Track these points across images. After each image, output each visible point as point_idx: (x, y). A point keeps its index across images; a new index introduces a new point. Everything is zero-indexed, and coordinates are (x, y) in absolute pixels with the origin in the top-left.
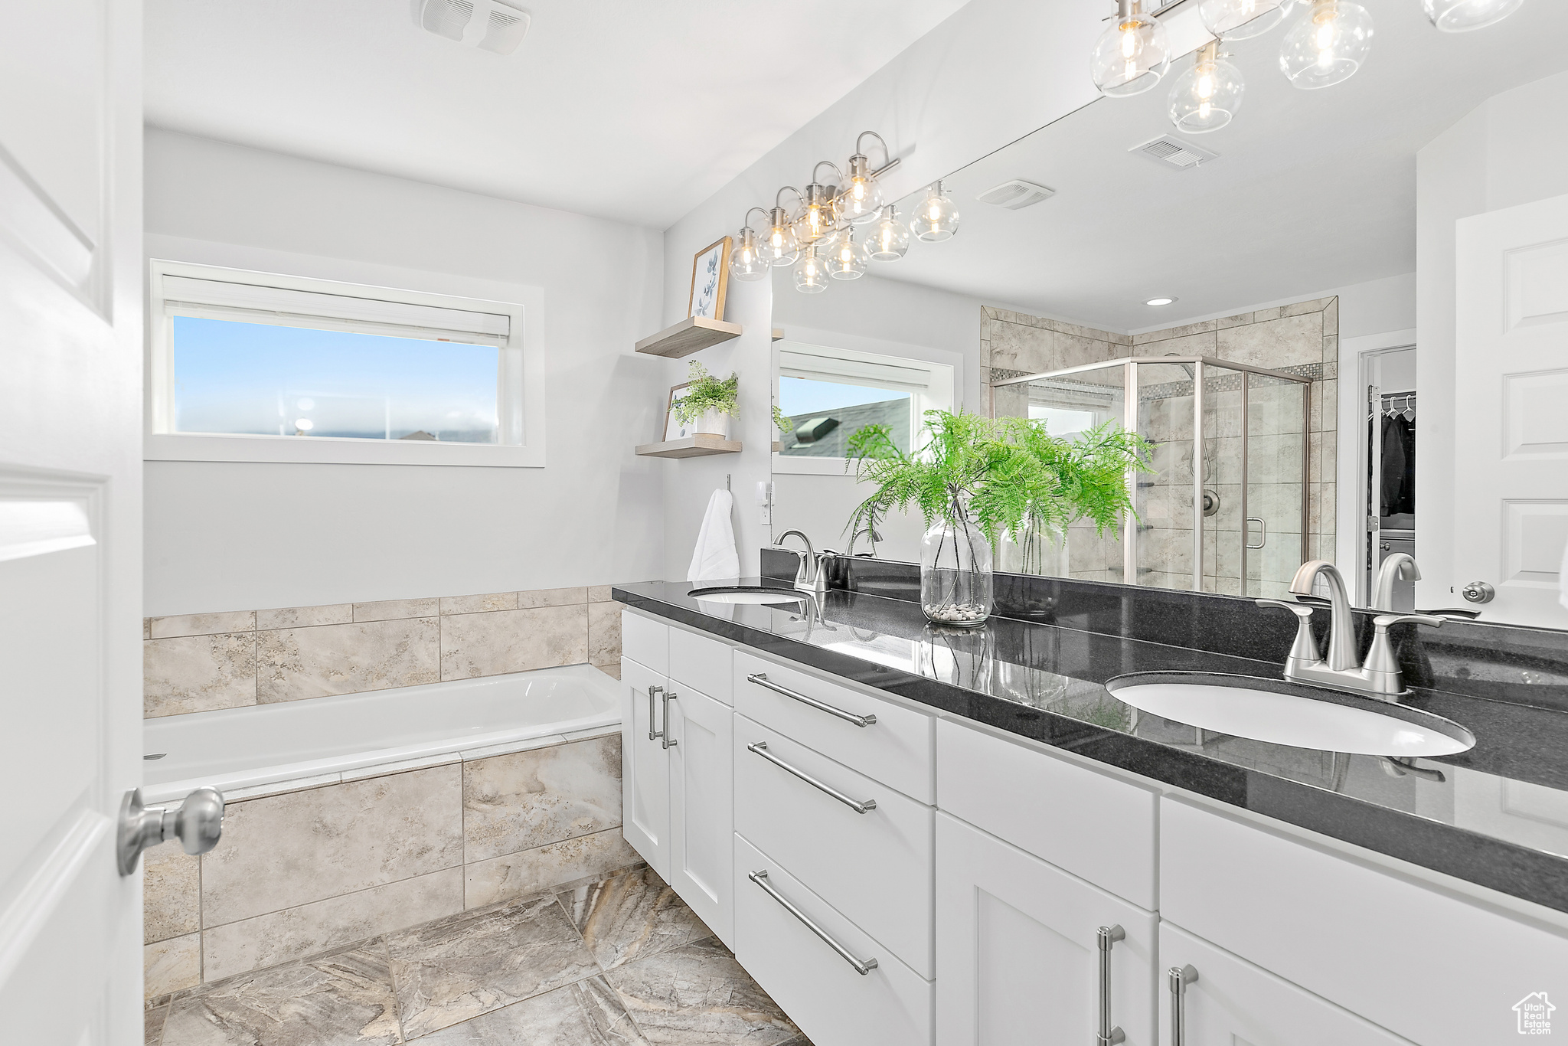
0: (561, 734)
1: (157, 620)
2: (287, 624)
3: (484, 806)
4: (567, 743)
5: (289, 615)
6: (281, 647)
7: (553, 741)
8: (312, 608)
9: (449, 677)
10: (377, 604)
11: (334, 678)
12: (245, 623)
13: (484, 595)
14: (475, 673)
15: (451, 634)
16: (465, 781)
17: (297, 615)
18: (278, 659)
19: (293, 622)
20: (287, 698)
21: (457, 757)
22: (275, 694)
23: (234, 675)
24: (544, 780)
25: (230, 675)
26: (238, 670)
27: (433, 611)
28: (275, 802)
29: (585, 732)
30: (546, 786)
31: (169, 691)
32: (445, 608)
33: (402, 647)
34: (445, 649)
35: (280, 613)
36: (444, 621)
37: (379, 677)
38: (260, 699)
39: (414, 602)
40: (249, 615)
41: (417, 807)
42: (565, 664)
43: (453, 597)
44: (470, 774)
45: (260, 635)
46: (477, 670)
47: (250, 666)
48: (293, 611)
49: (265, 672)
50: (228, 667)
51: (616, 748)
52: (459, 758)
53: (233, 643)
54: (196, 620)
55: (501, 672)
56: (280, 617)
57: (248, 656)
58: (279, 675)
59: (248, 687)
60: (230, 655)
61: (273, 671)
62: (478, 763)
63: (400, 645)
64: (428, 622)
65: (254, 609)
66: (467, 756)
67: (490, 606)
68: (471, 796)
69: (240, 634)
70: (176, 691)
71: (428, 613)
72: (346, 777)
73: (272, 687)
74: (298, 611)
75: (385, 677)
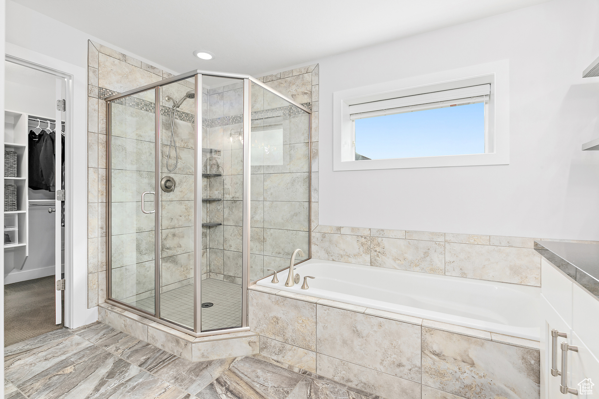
0: (491, 332)
1: (342, 228)
2: (381, 236)
3: (433, 356)
4: (492, 340)
5: (381, 232)
6: (378, 245)
7: (482, 335)
8: (390, 230)
9: (449, 274)
10: (416, 232)
11: (398, 262)
12: (367, 233)
13: (469, 235)
14: (464, 275)
15: (450, 252)
16: (422, 337)
17: (384, 232)
18: (378, 249)
19: (383, 235)
20: (380, 266)
21: (419, 322)
22: (377, 263)
23: (363, 252)
24: (474, 359)
25: (362, 252)
26: (364, 250)
27: (441, 239)
28: (340, 312)
29: (509, 338)
30: (475, 363)
31: (345, 254)
32: (448, 238)
33: (426, 254)
34: (448, 259)
35: (379, 230)
36: (447, 245)
37: (416, 266)
38: (372, 264)
39: (432, 234)
40: (368, 230)
41: (398, 341)
42: (522, 284)
43: (452, 234)
44: (425, 334)
45: (372, 239)
46: (465, 274)
47: (368, 250)
48: (383, 230)
49: (374, 254)
50: (362, 249)
51: (535, 360)
52: (420, 323)
53: (363, 240)
54: (353, 229)
55: (478, 278)
56: (379, 232)
57: (368, 246)
58: (378, 256)
59: (367, 258)
60: (362, 244)
61: (376, 254)
62: (430, 330)
63: (425, 253)
64: (439, 244)
65: (370, 228)
66: (426, 323)
67: (472, 241)
68: (426, 347)
69: (365, 237)
70: (347, 254)
71: (439, 240)
72: (368, 311)
73: (375, 260)
74: (385, 231)
75: (419, 266)
